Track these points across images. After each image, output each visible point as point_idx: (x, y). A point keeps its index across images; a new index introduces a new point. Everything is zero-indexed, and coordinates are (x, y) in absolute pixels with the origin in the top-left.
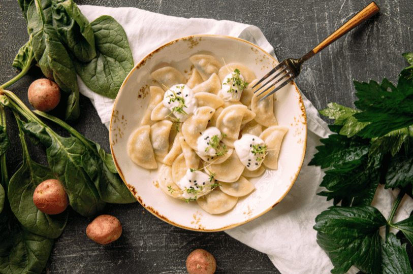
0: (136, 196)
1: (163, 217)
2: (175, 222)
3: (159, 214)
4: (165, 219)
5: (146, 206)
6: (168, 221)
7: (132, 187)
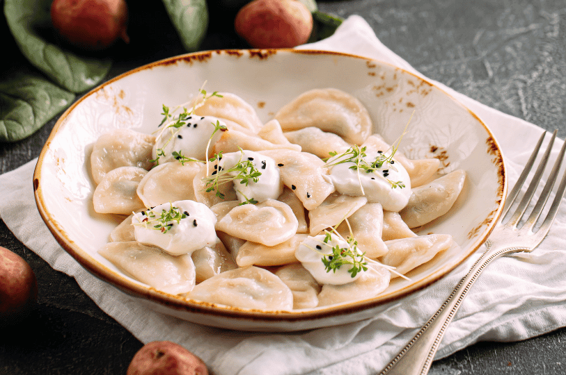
0: (245, 52)
1: (173, 62)
2: (148, 71)
3: (183, 62)
4: (167, 63)
5: (214, 53)
6: (159, 64)
7: (266, 56)
